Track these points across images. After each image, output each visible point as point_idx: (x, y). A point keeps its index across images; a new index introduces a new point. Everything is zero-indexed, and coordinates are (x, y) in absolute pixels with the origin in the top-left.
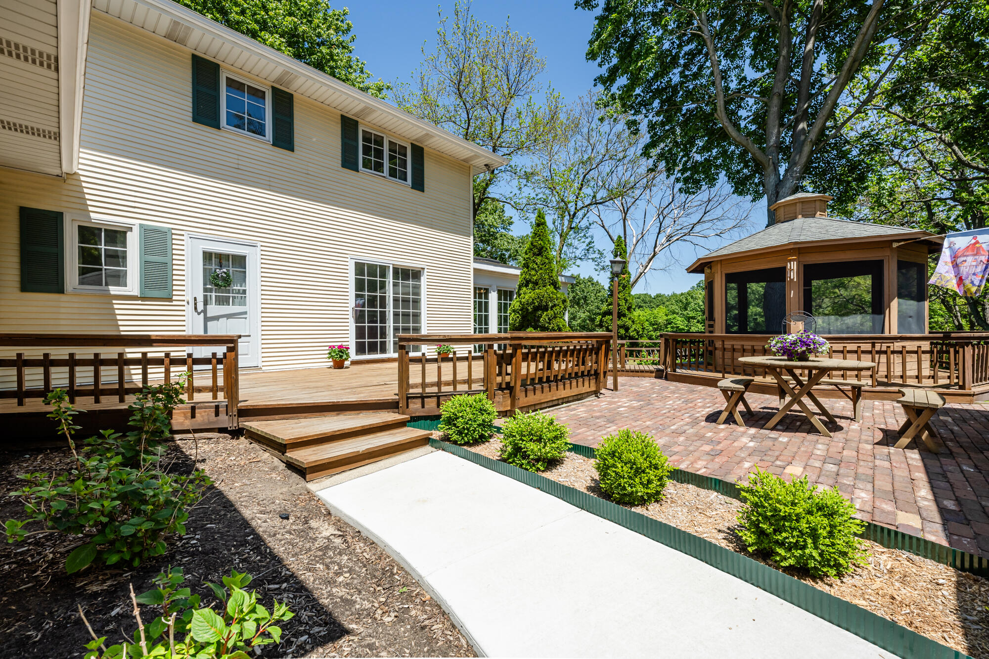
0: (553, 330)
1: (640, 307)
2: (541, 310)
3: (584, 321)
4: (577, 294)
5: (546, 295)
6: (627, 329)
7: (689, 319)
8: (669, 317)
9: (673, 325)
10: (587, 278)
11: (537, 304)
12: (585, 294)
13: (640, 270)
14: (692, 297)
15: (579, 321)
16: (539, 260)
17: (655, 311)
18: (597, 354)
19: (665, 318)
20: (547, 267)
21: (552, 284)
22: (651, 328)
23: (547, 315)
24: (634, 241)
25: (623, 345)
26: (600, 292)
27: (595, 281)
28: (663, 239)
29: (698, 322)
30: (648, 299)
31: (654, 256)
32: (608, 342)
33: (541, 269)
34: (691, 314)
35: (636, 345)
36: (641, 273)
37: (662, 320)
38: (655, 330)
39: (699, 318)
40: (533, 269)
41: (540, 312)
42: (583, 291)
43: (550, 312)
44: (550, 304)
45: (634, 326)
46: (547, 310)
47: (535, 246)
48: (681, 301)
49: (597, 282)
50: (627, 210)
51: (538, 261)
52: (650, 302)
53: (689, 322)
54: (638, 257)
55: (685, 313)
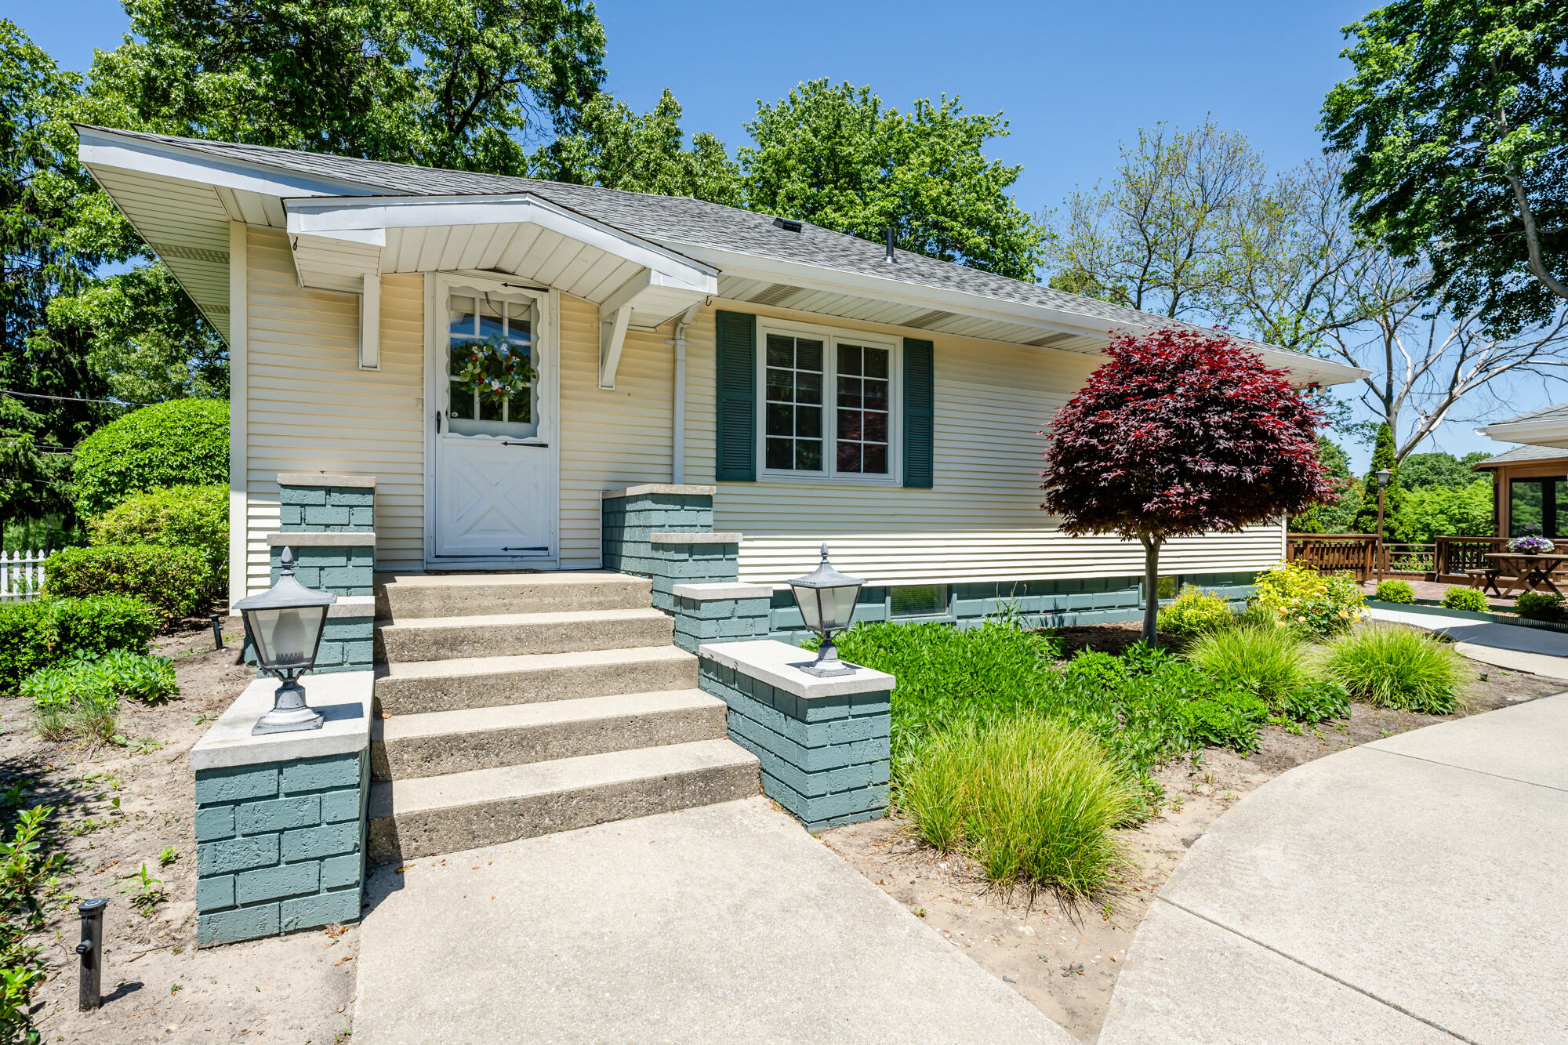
0: (1307, 531)
6: (1392, 531)
13: (1419, 427)
18: (1364, 552)
24: (1409, 376)
25: (1387, 548)
28: (1469, 370)
30: (1445, 466)
31: (1450, 401)
32: (1374, 543)
35: (1405, 549)
36: (1423, 434)
45: (1402, 529)
50: (1395, 328)
54: (1416, 398)
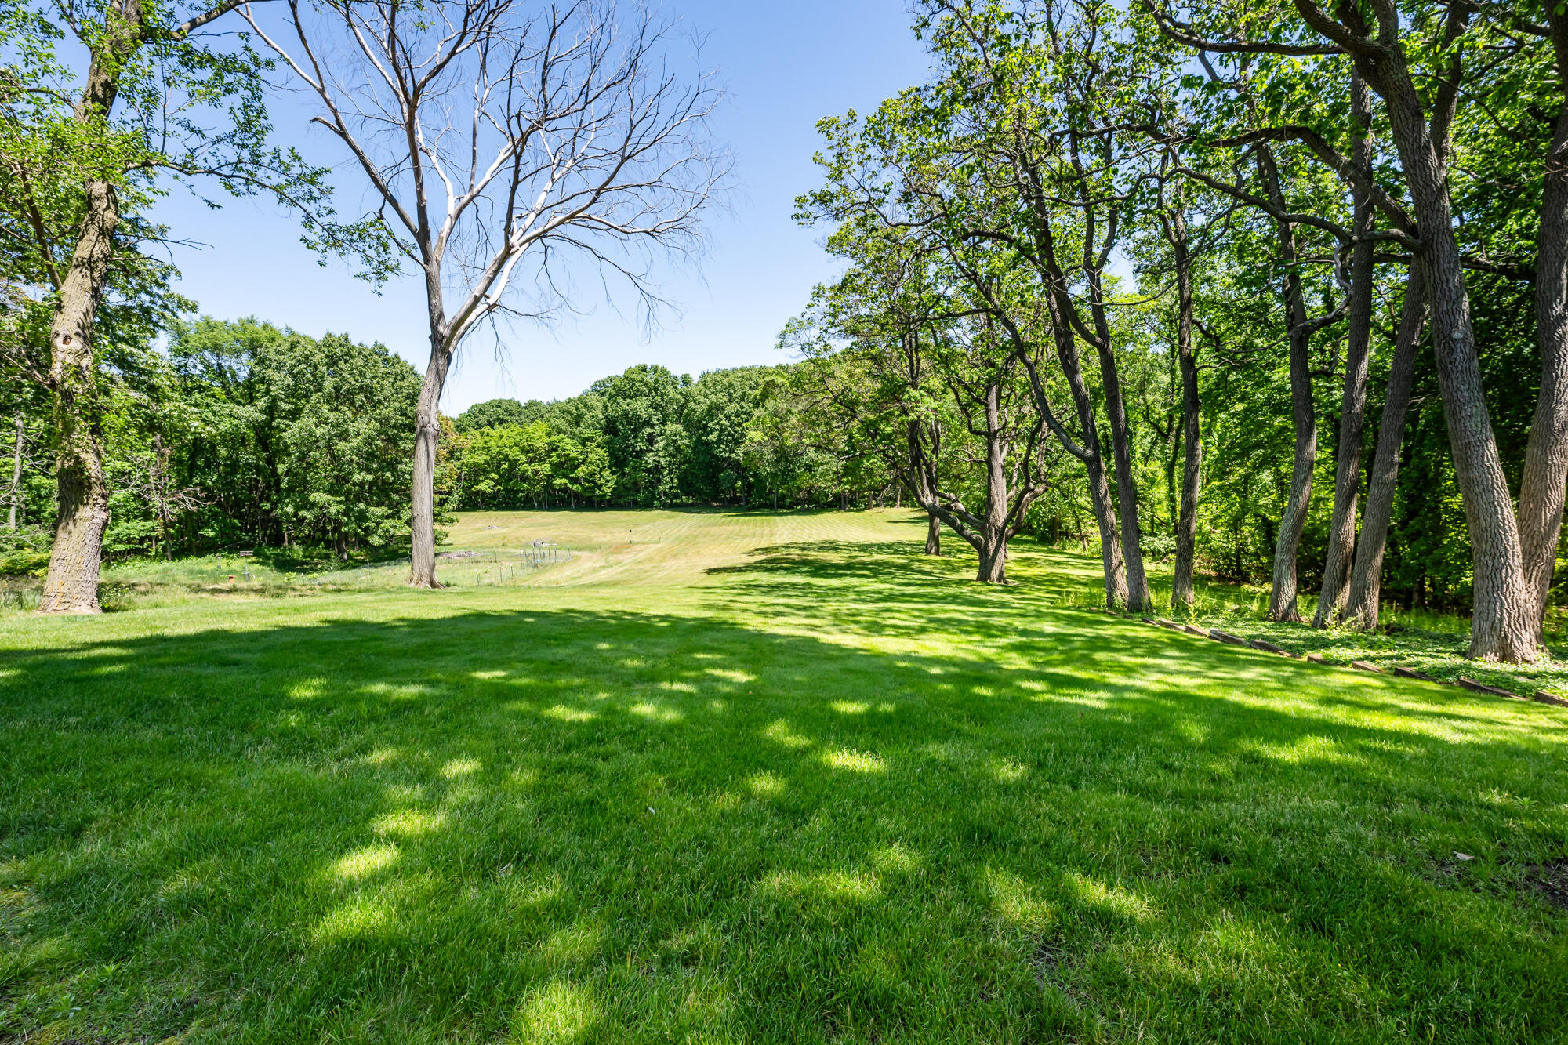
1: (502, 422)
3: (370, 441)
4: (343, 379)
7: (584, 441)
8: (553, 438)
9: (560, 451)
10: (371, 345)
12: (368, 381)
14: (586, 406)
15: (356, 442)
17: (529, 429)
19: (547, 440)
22: (524, 458)
26: (403, 378)
27: (391, 354)
29: (598, 446)
34: (587, 433)
37: (541, 443)
38: (530, 461)
39: (599, 440)
42: (361, 373)
48: (569, 412)
49: (397, 357)
52: (520, 413)
53: (584, 445)
55: (577, 430)
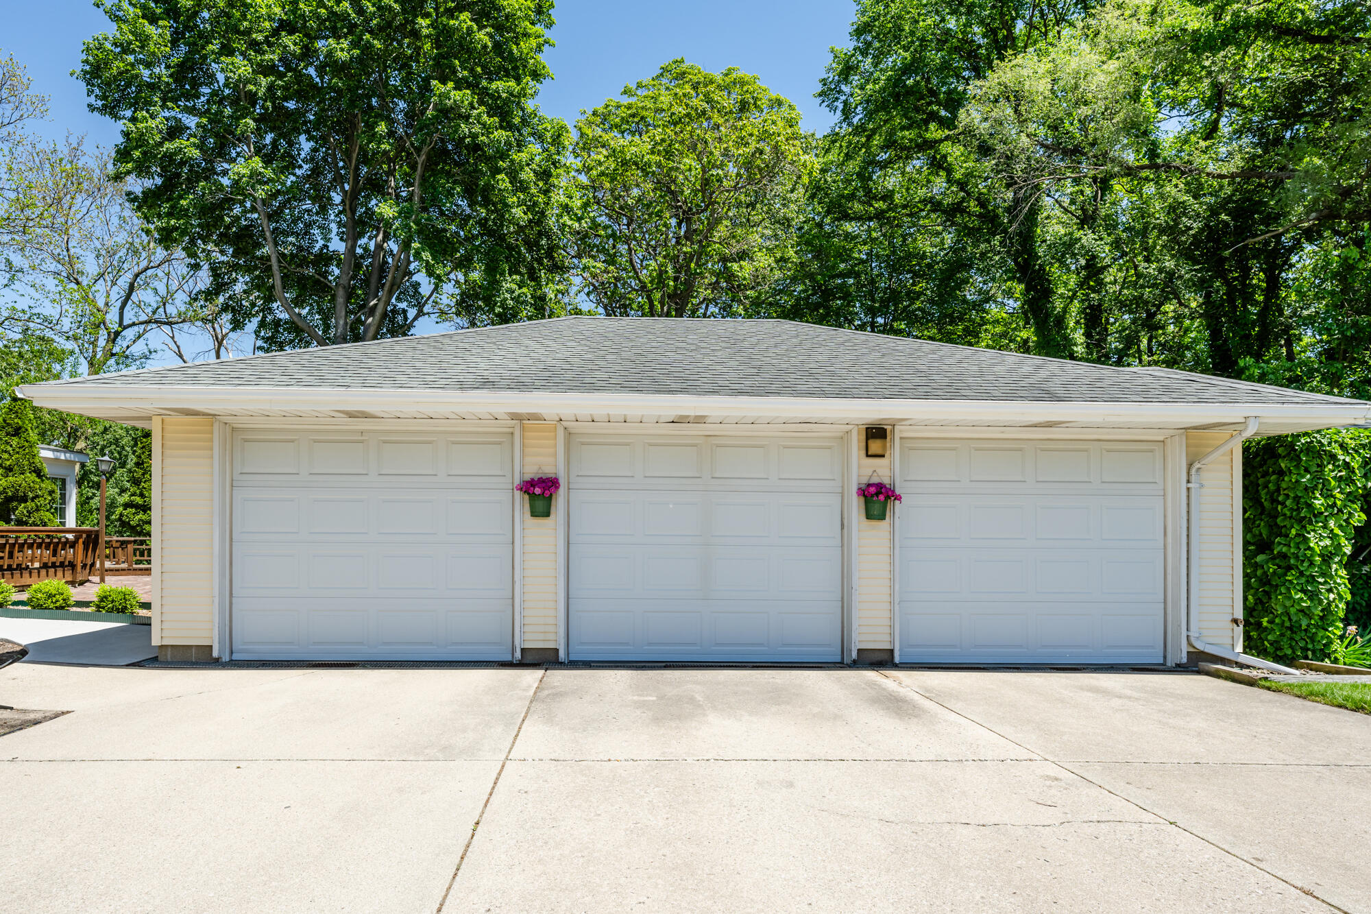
0: (35, 524)
2: (17, 501)
5: (24, 484)
11: (10, 494)
16: (15, 441)
20: (27, 451)
21: (34, 471)
23: (25, 508)
33: (18, 453)
40: (6, 452)
41: (15, 504)
43: (30, 504)
44: (31, 495)
46: (26, 501)
47: (8, 424)
50: (222, 340)
51: (14, 443)
